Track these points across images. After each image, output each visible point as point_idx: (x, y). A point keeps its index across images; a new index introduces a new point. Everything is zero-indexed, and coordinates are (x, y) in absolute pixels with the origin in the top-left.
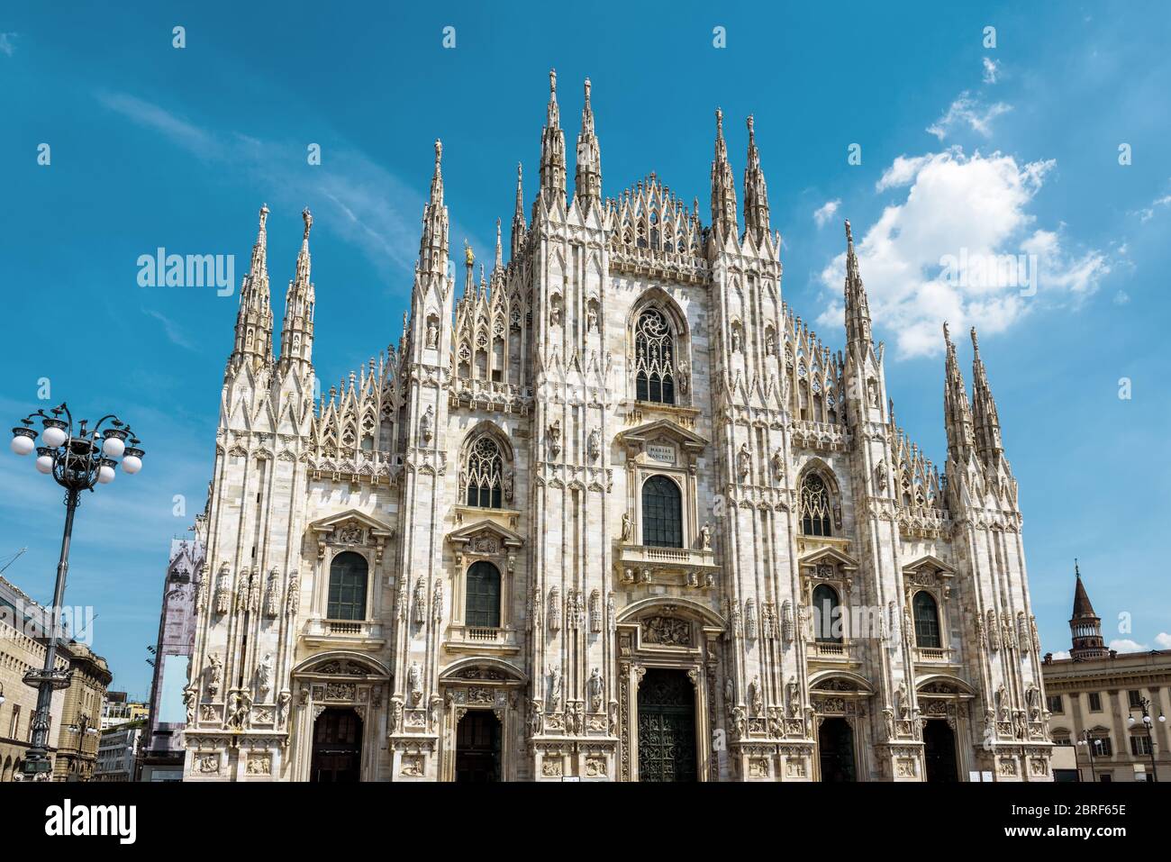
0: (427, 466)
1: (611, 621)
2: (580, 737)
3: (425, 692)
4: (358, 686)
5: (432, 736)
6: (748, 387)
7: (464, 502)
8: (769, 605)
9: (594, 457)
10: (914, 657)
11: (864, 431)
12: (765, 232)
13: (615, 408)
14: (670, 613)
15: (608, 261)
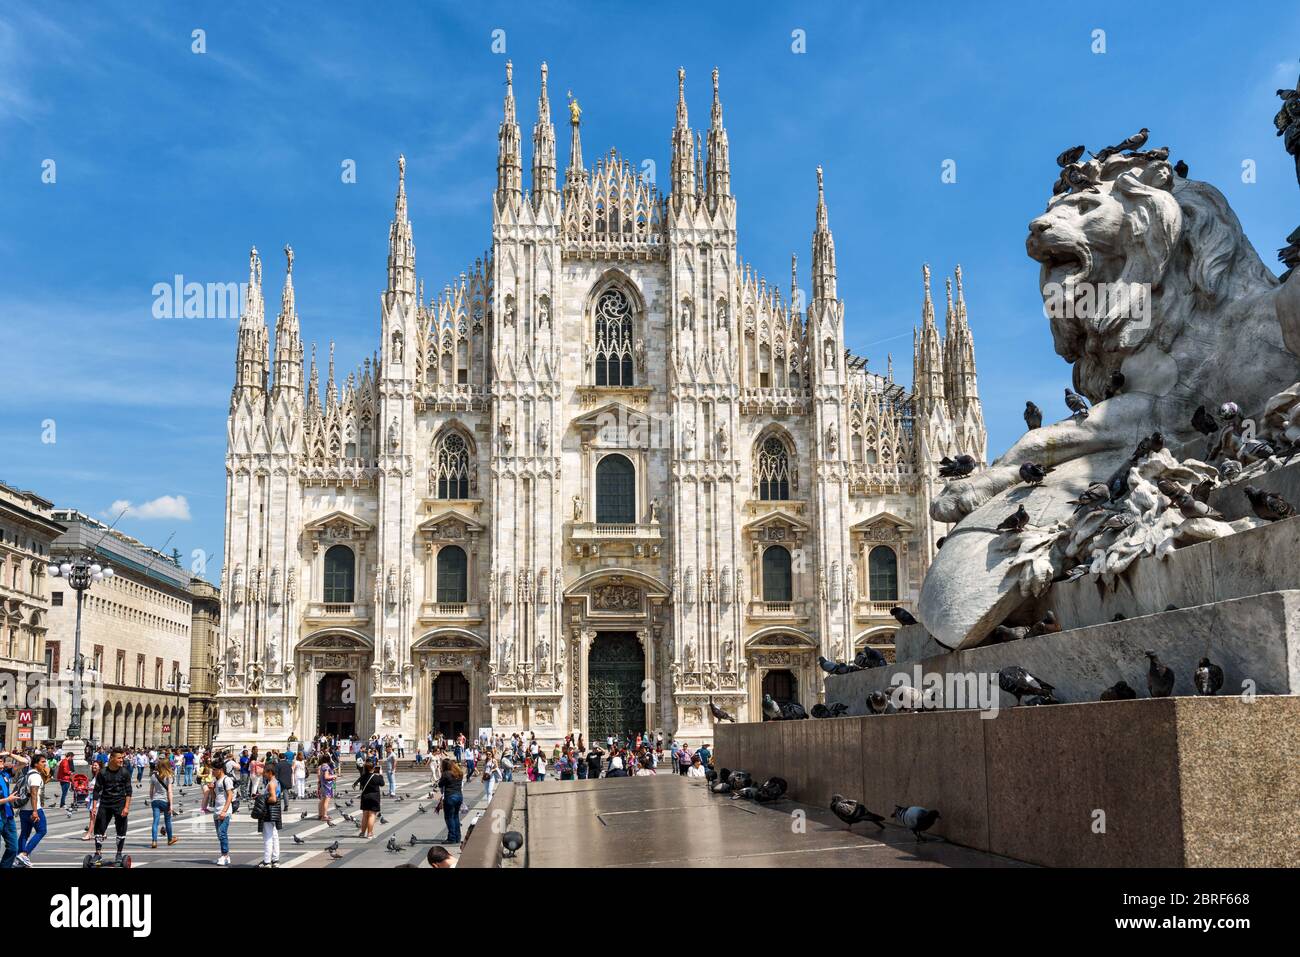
0: (395, 470)
1: (557, 593)
2: (530, 693)
3: (399, 660)
4: (350, 656)
5: (405, 695)
6: (695, 364)
7: (435, 494)
8: (709, 571)
9: (544, 447)
10: (864, 611)
11: (817, 394)
12: (721, 200)
13: (568, 395)
14: (618, 582)
15: (562, 252)
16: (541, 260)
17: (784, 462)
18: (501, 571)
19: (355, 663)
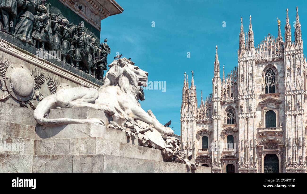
0: (216, 118)
1: (255, 145)
2: (248, 169)
3: (218, 161)
4: (208, 160)
5: (219, 169)
6: (291, 85)
7: (226, 123)
8: (295, 139)
9: (251, 110)
12: (298, 41)
13: (258, 97)
14: (271, 142)
15: (255, 62)
16: (250, 65)
18: (241, 140)
19: (209, 162)
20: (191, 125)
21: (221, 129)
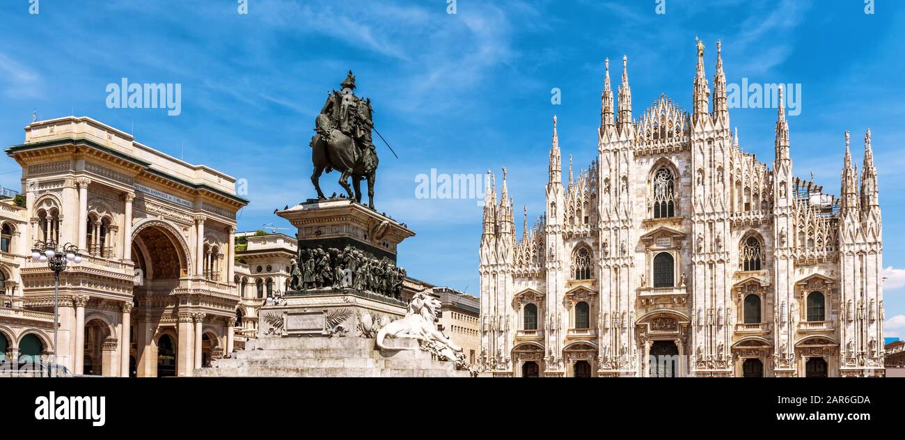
0: (553, 268)
1: (632, 323)
3: (557, 355)
4: (536, 354)
6: (705, 202)
7: (574, 277)
8: (711, 310)
9: (625, 252)
10: (803, 327)
11: (775, 212)
12: (720, 113)
13: (640, 224)
14: (664, 316)
15: (634, 153)
16: (622, 158)
17: (758, 250)
18: (604, 313)
19: (537, 357)
20: (501, 281)
21: (563, 290)
